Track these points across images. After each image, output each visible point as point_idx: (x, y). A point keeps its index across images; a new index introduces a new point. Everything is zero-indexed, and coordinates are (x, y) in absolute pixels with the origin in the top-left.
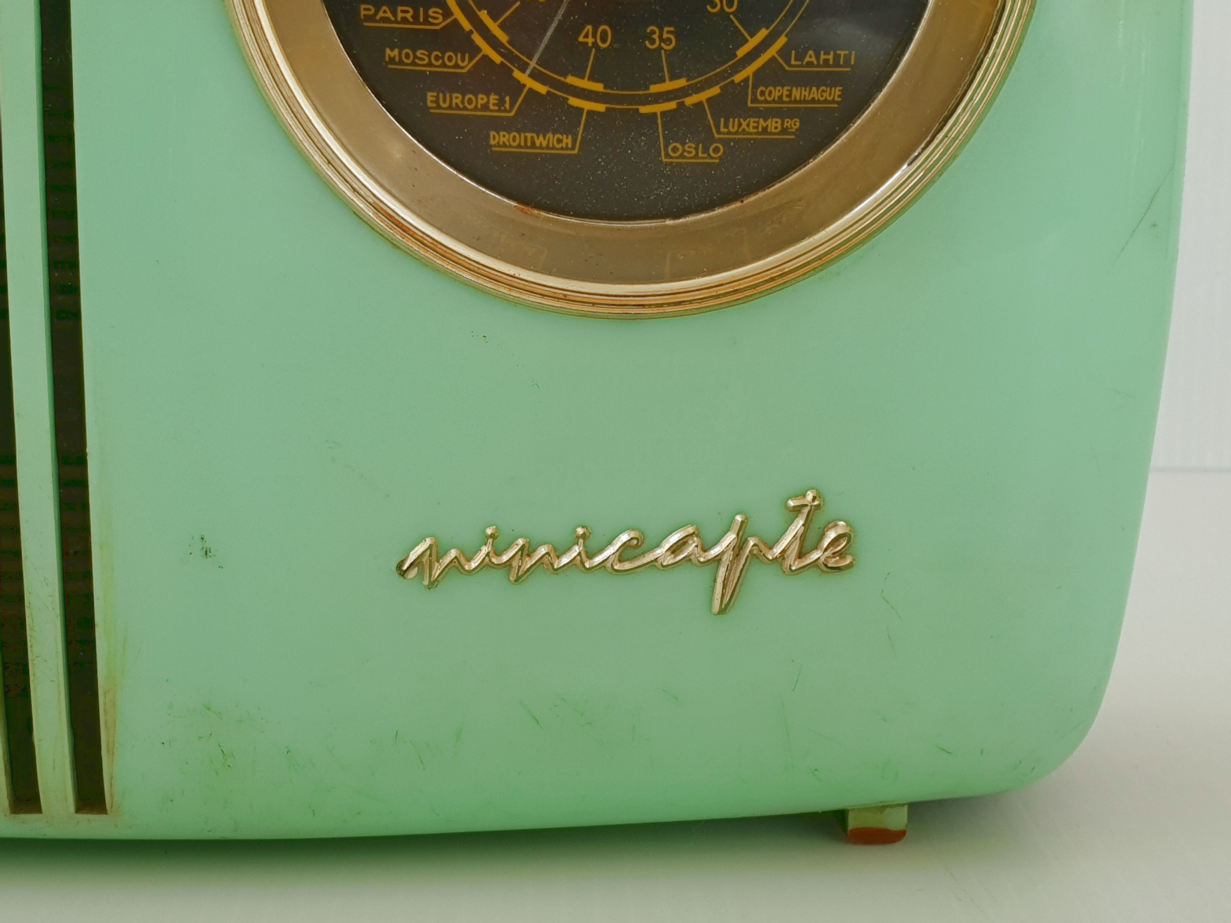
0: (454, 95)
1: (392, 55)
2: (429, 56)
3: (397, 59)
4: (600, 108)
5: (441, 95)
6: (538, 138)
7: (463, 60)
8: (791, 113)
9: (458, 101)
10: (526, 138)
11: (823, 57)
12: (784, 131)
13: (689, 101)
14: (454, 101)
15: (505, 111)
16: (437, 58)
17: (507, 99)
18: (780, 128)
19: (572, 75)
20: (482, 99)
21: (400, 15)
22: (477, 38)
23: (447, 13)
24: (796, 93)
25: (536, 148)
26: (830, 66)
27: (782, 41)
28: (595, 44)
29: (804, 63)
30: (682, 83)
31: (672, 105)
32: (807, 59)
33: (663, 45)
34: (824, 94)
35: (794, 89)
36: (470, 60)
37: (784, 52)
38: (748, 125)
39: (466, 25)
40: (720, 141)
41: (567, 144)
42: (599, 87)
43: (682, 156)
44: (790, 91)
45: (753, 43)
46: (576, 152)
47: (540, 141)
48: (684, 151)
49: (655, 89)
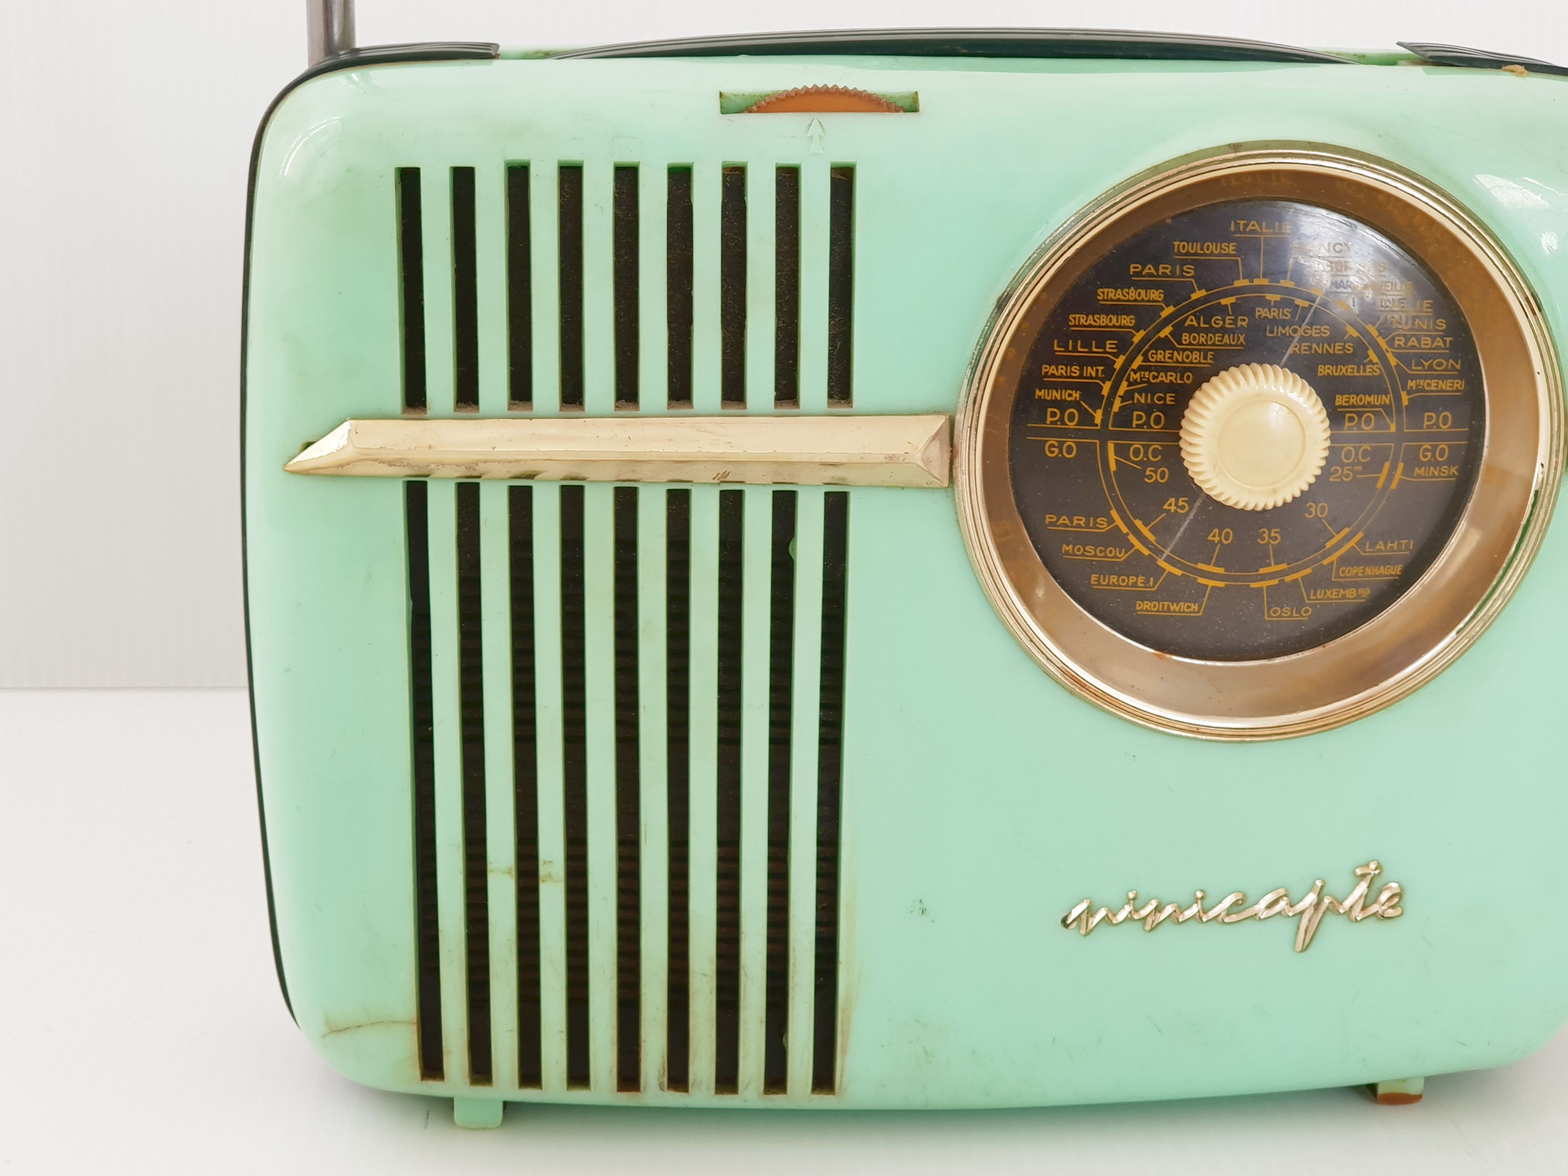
0: (1112, 577)
1: (1067, 549)
2: (1095, 550)
3: (1071, 552)
4: (1221, 584)
5: (1102, 576)
6: (1172, 605)
7: (1120, 553)
8: (1364, 585)
9: (1115, 581)
10: (1163, 605)
11: (1389, 545)
12: (1359, 596)
13: (1288, 579)
14: (1112, 580)
15: (1150, 587)
16: (1101, 551)
17: (1152, 579)
18: (1355, 595)
19: (1201, 562)
20: (1133, 579)
21: (1075, 522)
22: (1132, 538)
23: (1111, 520)
24: (1368, 571)
25: (1171, 612)
26: (1394, 551)
27: (1360, 535)
28: (1220, 541)
29: (1375, 549)
30: (1283, 566)
31: (1275, 582)
32: (1378, 547)
33: (1271, 541)
34: (1389, 570)
35: (1367, 568)
36: (1126, 553)
37: (1361, 543)
38: (1332, 594)
39: (1124, 529)
40: (1310, 605)
41: (1194, 609)
42: (1221, 571)
43: (1280, 616)
44: (1364, 569)
45: (1338, 537)
46: (1200, 614)
47: (1174, 607)
48: (1282, 612)
49: (1262, 571)
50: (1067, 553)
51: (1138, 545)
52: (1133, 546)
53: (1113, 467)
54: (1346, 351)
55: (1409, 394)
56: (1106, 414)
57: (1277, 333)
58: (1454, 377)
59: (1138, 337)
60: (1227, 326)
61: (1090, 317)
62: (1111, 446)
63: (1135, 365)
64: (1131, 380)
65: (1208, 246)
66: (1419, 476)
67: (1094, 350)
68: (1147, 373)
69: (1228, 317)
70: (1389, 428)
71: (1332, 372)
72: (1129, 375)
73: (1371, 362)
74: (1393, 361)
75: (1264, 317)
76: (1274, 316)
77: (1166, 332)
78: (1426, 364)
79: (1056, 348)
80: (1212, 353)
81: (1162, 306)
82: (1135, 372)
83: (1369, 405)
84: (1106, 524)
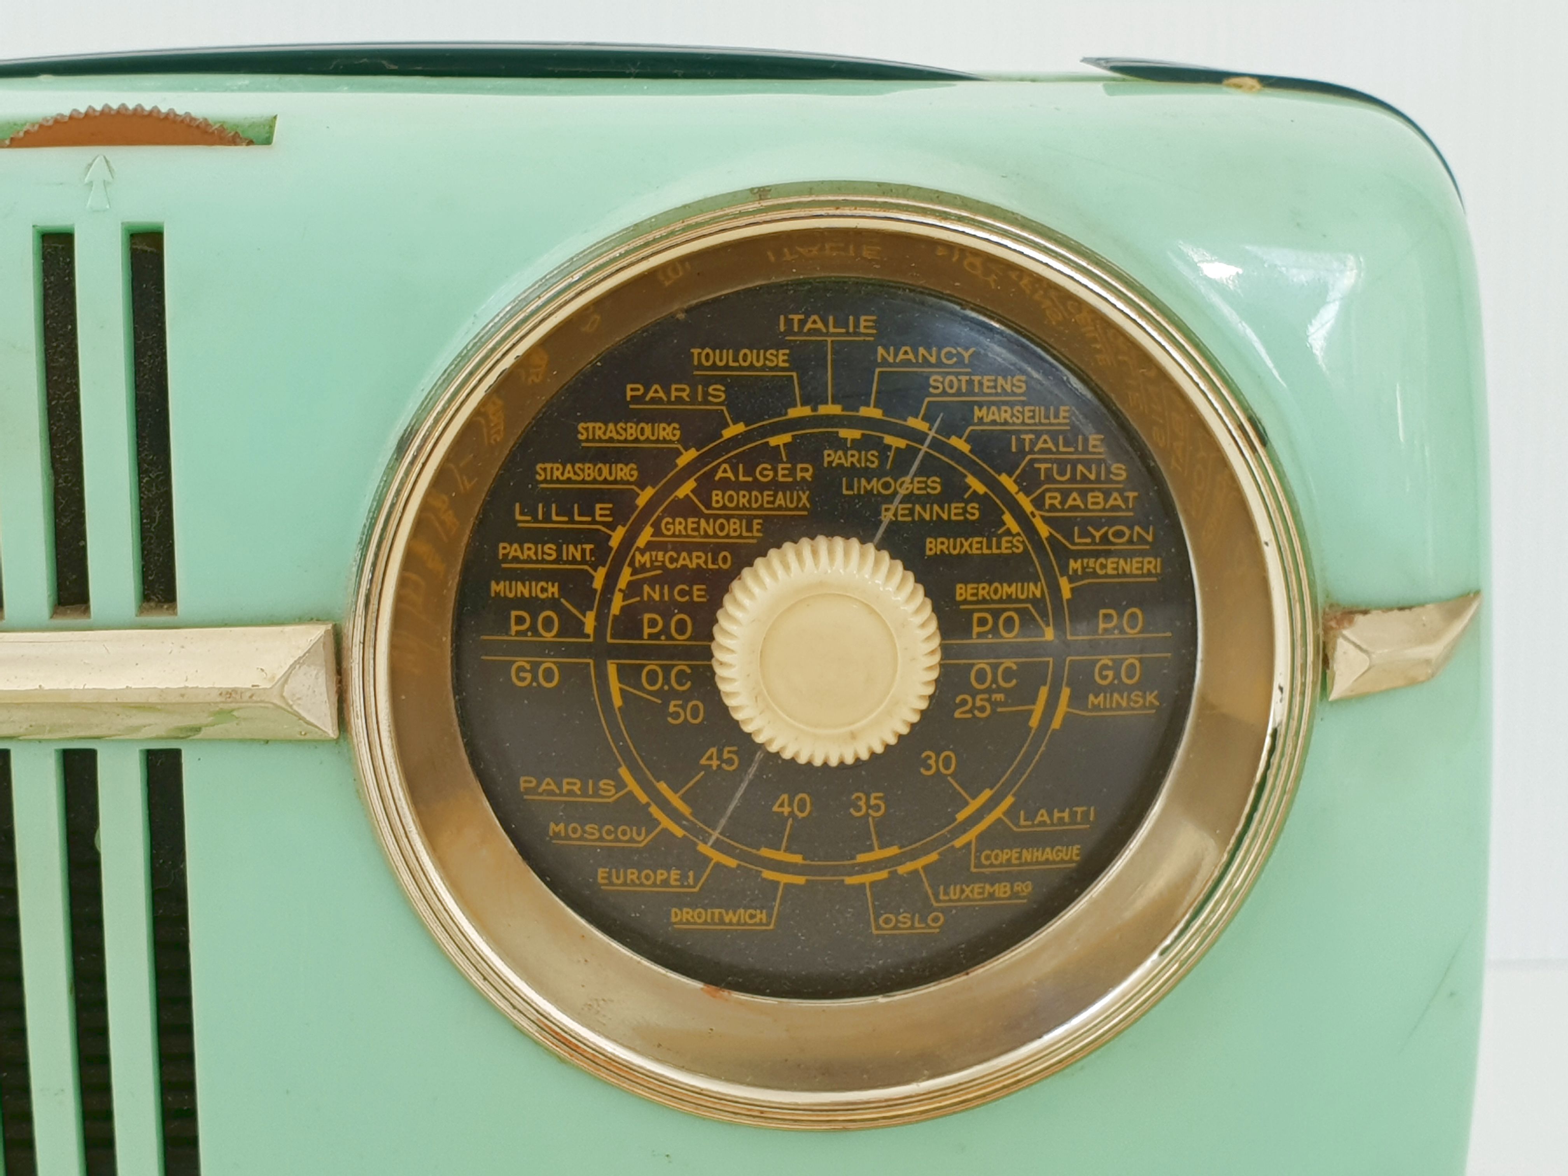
0: (629, 871)
1: (557, 829)
2: (600, 830)
3: (563, 834)
4: (800, 880)
5: (614, 871)
6: (727, 914)
7: (639, 834)
8: (1021, 877)
9: (634, 877)
10: (713, 914)
11: (1056, 815)
12: (1015, 895)
13: (902, 870)
14: (630, 877)
15: (689, 886)
16: (609, 832)
17: (691, 874)
18: (1009, 893)
19: (766, 847)
20: (662, 874)
21: (566, 788)
22: (655, 811)
23: (620, 784)
24: (1027, 855)
25: (725, 924)
26: (1065, 824)
27: (1009, 800)
28: (792, 813)
29: (1036, 822)
30: (893, 851)
31: (883, 875)
32: (1039, 819)
33: (870, 811)
34: (1060, 854)
35: (1024, 851)
36: (647, 834)
37: (1011, 813)
38: (972, 891)
39: (643, 798)
40: (939, 910)
41: (761, 919)
42: (797, 859)
43: (895, 927)
44: (1020, 853)
45: (974, 805)
46: (771, 927)
47: (729, 917)
48: (897, 921)
49: (862, 858)
50: (557, 835)
51: (666, 822)
52: (657, 823)
53: (617, 700)
54: (968, 516)
55: (1071, 580)
56: (601, 619)
57: (859, 489)
58: (1143, 554)
59: (644, 497)
60: (781, 479)
61: (569, 467)
62: (612, 669)
63: (641, 542)
64: (637, 565)
65: (745, 355)
66: (1096, 708)
67: (577, 518)
68: (660, 554)
69: (780, 466)
70: (1043, 635)
71: (948, 548)
72: (633, 556)
73: (1008, 532)
74: (1044, 531)
75: (838, 464)
76: (852, 463)
77: (686, 489)
78: (1098, 535)
79: (518, 517)
80: (760, 521)
81: (677, 449)
82: (642, 552)
83: (1009, 599)
84: (613, 791)
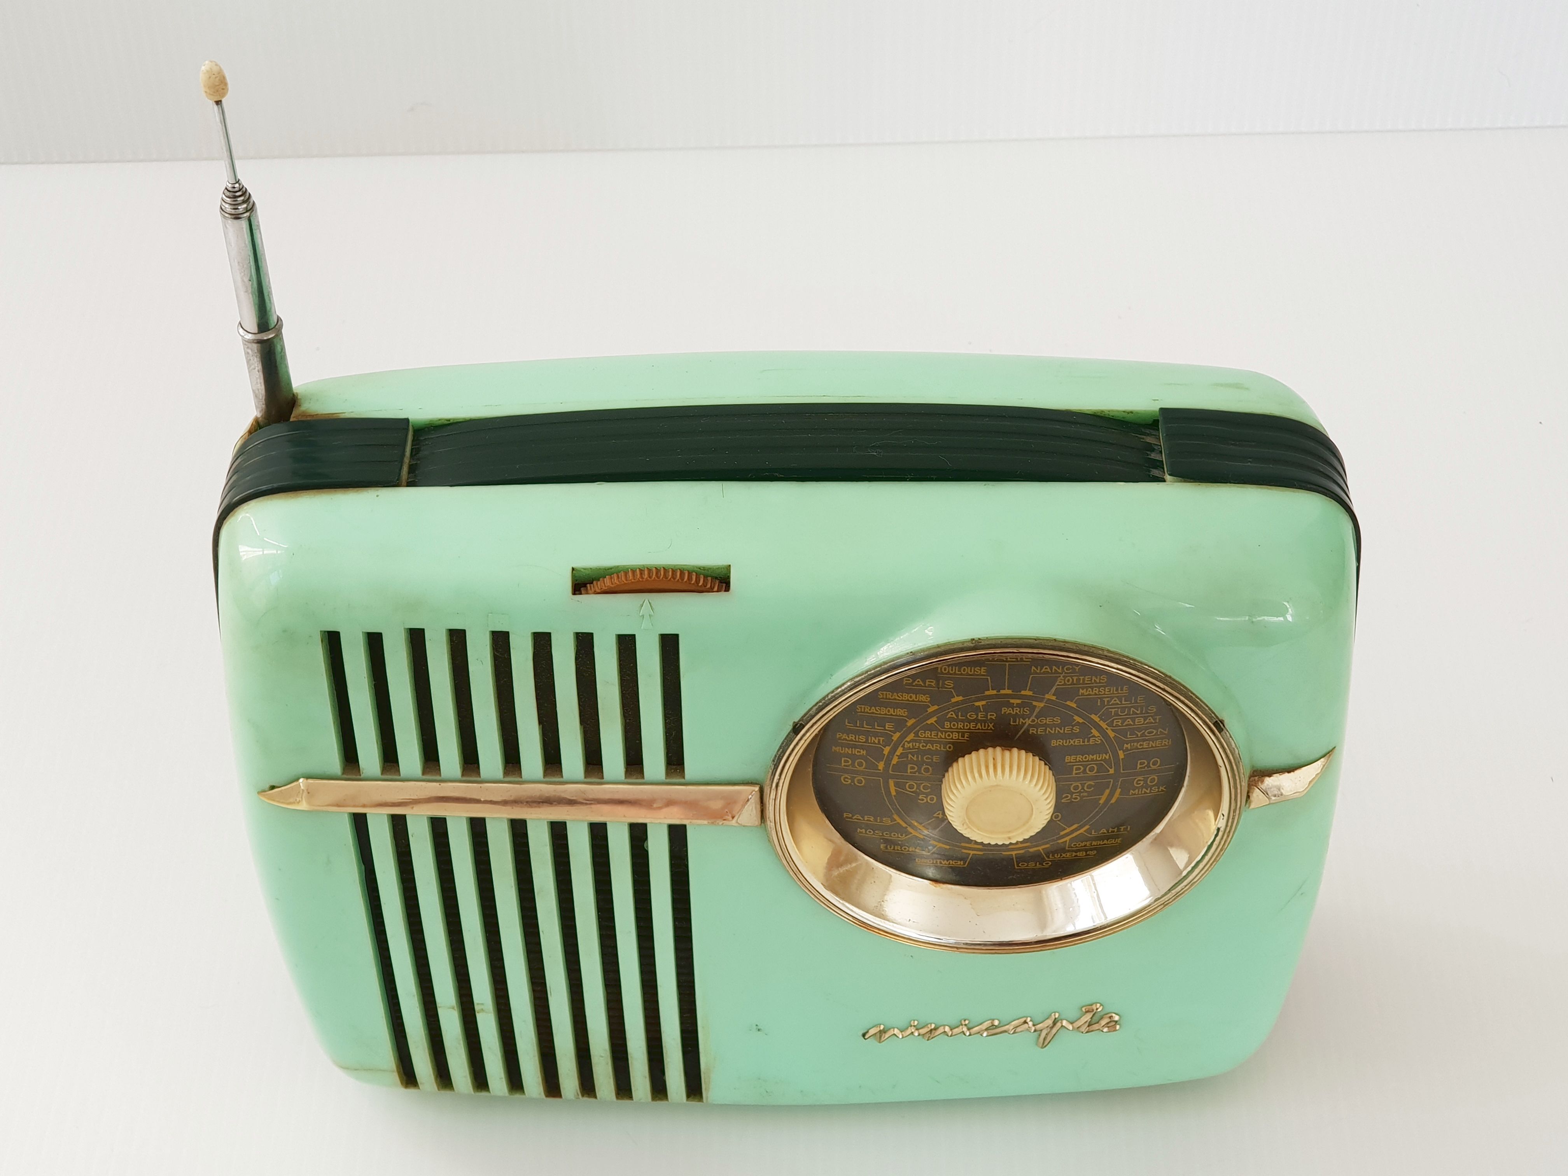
2: (882, 833)
3: (863, 832)
12: (1088, 855)
16: (887, 834)
18: (1085, 854)
21: (866, 818)
27: (1087, 827)
34: (1112, 842)
39: (904, 825)
45: (1069, 829)
50: (860, 832)
51: (915, 833)
52: (911, 833)
53: (893, 793)
54: (1073, 731)
55: (1124, 751)
56: (887, 764)
57: (1019, 722)
58: (1162, 738)
59: (910, 722)
60: (979, 718)
61: (873, 708)
62: (891, 783)
63: (908, 739)
64: (906, 747)
65: (965, 669)
66: (1134, 794)
67: (876, 727)
68: (917, 744)
69: (980, 714)
70: (1109, 771)
71: (1063, 743)
72: (904, 744)
73: (1094, 736)
74: (1112, 734)
75: (1009, 713)
76: (1016, 713)
77: (932, 720)
78: (1139, 734)
79: (847, 724)
80: (968, 734)
81: (929, 705)
82: (909, 742)
83: (1092, 760)
84: (890, 822)
